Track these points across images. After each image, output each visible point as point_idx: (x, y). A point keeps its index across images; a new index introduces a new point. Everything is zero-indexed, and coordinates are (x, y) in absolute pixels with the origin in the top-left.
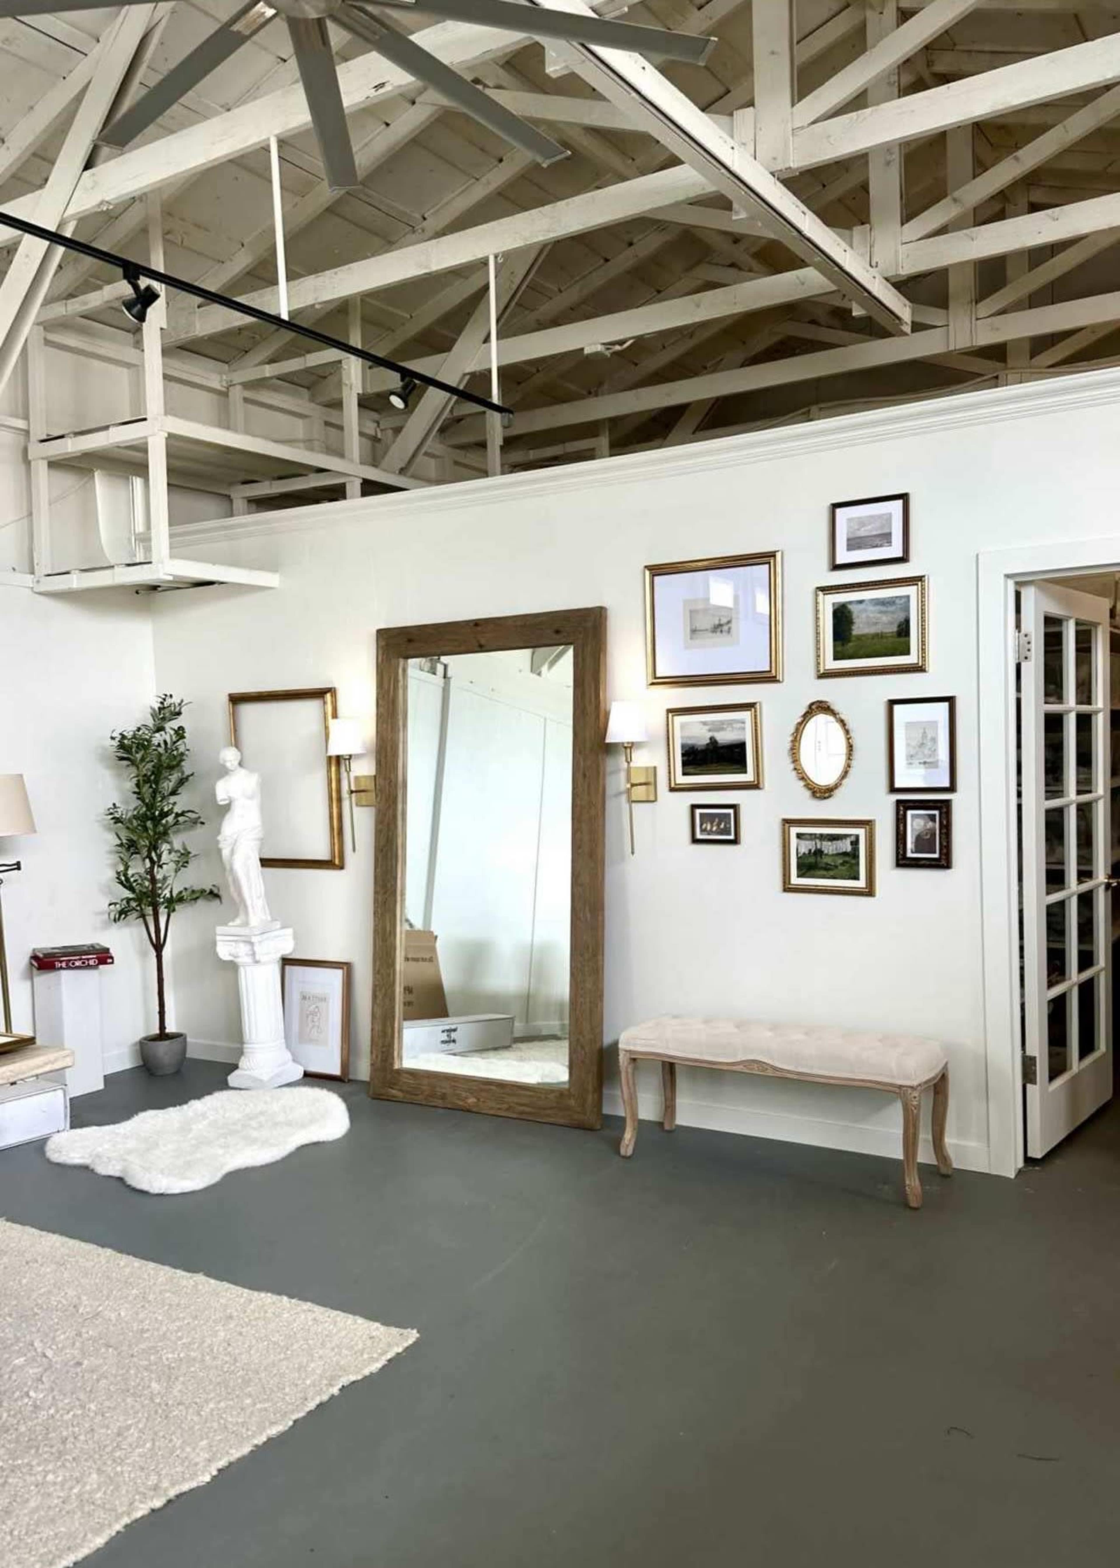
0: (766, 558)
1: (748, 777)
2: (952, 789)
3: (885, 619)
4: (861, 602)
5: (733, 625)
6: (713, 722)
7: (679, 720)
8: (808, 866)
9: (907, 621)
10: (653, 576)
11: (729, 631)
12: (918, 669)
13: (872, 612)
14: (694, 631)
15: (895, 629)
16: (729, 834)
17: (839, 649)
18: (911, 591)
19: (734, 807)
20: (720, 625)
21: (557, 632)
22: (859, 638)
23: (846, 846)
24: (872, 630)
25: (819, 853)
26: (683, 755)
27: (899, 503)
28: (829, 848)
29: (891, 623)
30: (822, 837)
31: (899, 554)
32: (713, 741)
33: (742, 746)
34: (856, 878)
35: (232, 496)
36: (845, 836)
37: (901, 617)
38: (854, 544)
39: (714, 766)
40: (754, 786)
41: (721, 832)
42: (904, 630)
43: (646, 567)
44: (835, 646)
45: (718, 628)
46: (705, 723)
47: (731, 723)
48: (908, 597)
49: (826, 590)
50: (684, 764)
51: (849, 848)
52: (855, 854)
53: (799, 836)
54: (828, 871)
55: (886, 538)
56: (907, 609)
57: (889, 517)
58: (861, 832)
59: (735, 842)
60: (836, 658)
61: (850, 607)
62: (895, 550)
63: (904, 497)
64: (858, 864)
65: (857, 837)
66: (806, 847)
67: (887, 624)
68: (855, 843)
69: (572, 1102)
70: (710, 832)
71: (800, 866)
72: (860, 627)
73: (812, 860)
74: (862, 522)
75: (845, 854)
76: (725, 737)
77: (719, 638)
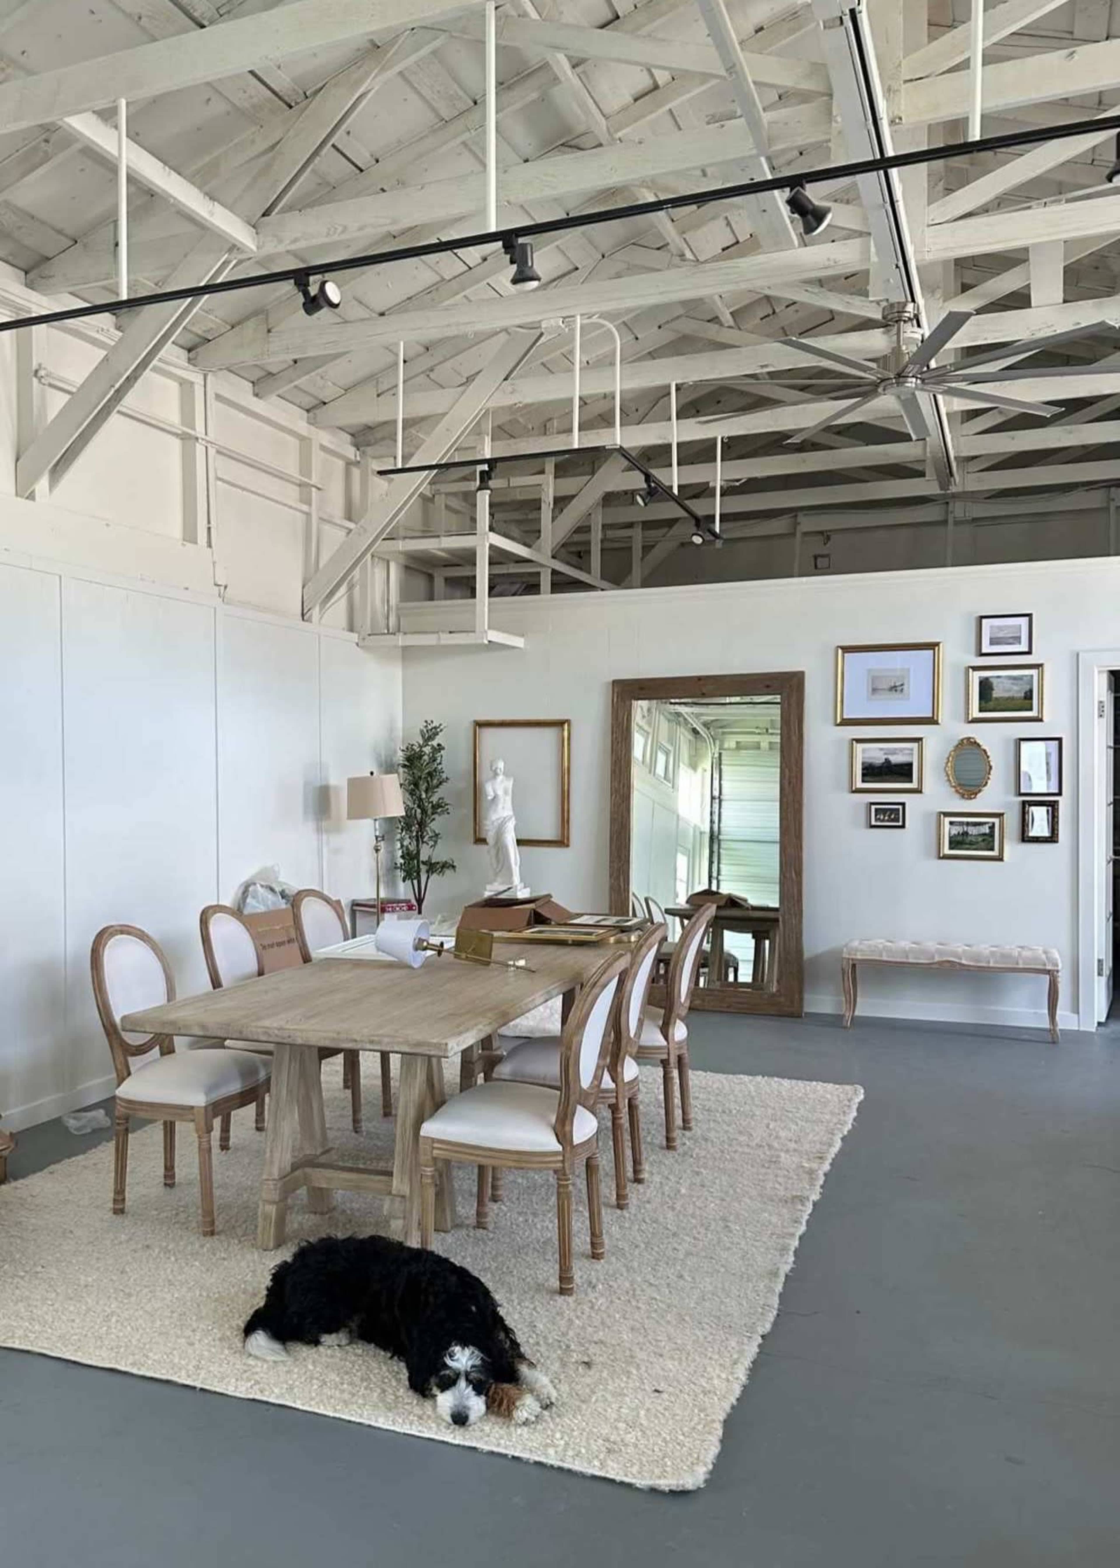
0: (932, 646)
1: (914, 785)
2: (1060, 794)
3: (1015, 688)
4: (999, 677)
5: (905, 687)
6: (888, 749)
7: (859, 747)
8: (955, 843)
9: (1031, 691)
10: (844, 653)
11: (902, 690)
12: (1039, 720)
13: (1008, 684)
14: (874, 690)
15: (1023, 695)
16: (898, 821)
17: (983, 704)
18: (1034, 672)
19: (903, 804)
20: (895, 687)
21: (768, 686)
22: (996, 699)
23: (986, 829)
24: (1006, 695)
25: (965, 834)
26: (863, 769)
27: (1026, 619)
28: (973, 831)
29: (1019, 691)
30: (968, 824)
31: (1026, 649)
32: (887, 761)
33: (910, 765)
34: (992, 849)
35: (435, 575)
36: (985, 823)
37: (1027, 688)
38: (993, 641)
39: (887, 778)
40: (918, 791)
41: (893, 820)
42: (1029, 696)
43: (839, 647)
44: (980, 704)
45: (894, 688)
46: (881, 749)
47: (902, 750)
48: (1032, 676)
49: (975, 668)
50: (864, 775)
51: (987, 831)
52: (991, 835)
53: (951, 823)
54: (972, 845)
55: (1017, 640)
56: (1031, 683)
57: (1020, 627)
58: (996, 821)
59: (903, 826)
60: (981, 710)
61: (991, 680)
62: (1024, 648)
63: (1029, 616)
64: (993, 841)
65: (994, 824)
66: (955, 830)
67: (1017, 691)
68: (992, 827)
69: (782, 999)
70: (883, 821)
71: (951, 842)
72: (998, 693)
73: (960, 838)
74: (1000, 628)
75: (984, 834)
76: (895, 759)
77: (894, 695)
